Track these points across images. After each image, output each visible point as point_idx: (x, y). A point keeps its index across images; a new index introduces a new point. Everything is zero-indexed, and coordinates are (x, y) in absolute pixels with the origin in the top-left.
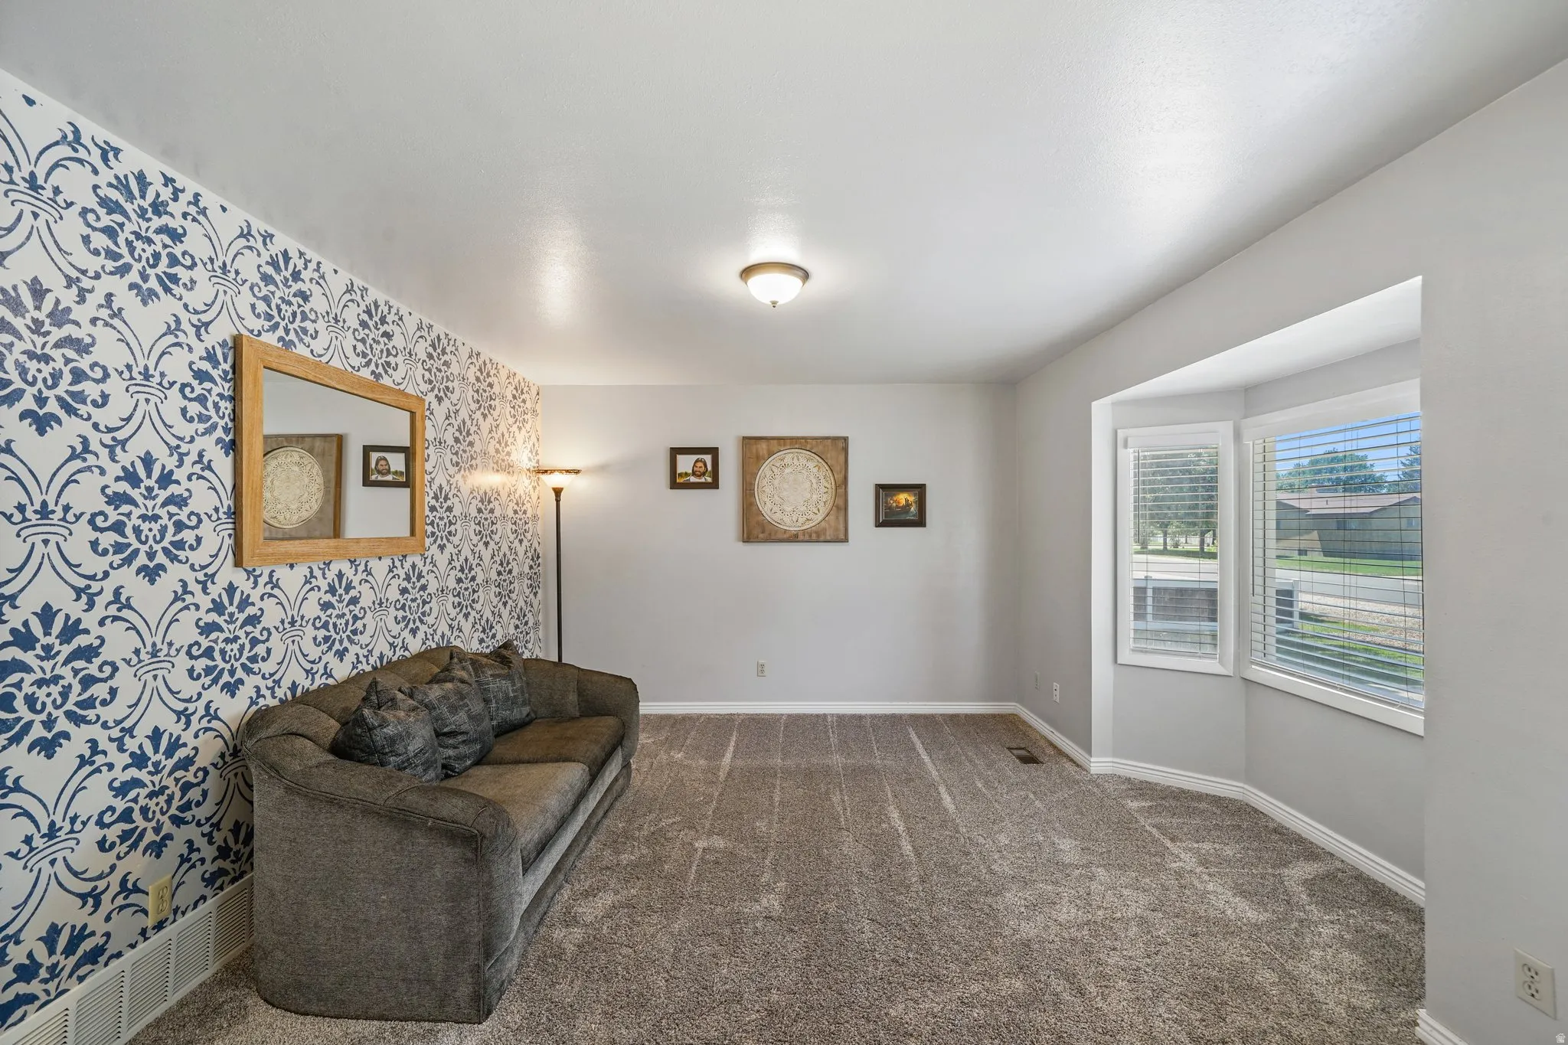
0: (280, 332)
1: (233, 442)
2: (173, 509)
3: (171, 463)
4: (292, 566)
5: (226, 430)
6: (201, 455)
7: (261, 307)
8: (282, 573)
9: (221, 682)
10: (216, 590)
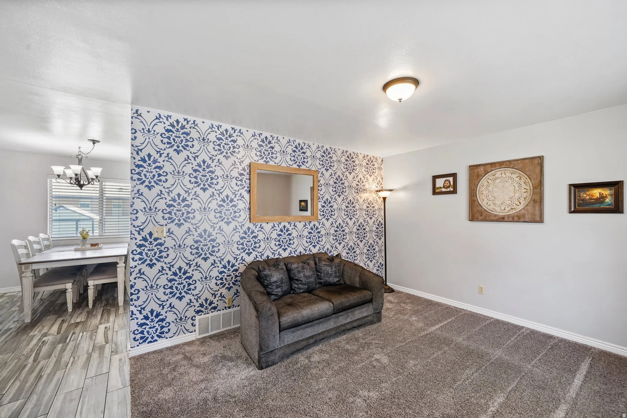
0: (265, 159)
1: (250, 190)
2: (233, 208)
3: (233, 197)
4: (267, 223)
5: (248, 187)
6: (241, 194)
7: (258, 153)
8: (264, 225)
9: (246, 252)
10: (245, 228)
